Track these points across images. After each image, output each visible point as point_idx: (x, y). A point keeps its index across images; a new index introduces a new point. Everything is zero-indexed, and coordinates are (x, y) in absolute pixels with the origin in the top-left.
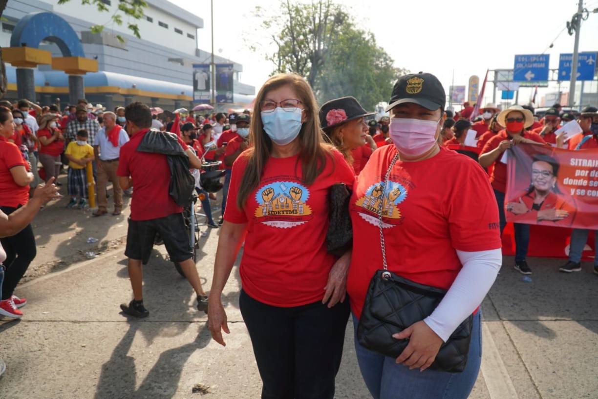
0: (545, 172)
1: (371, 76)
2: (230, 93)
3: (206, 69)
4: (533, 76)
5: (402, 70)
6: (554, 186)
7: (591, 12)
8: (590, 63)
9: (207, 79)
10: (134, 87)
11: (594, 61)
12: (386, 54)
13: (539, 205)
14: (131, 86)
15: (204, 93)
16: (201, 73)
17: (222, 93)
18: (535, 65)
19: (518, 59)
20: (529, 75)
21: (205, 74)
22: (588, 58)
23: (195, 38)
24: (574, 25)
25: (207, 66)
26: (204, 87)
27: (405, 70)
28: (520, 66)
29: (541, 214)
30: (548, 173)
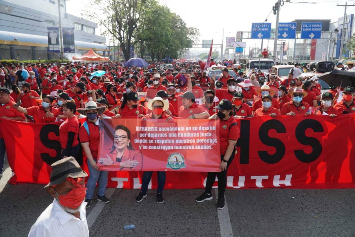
0: (123, 136)
1: (168, 35)
2: (72, 46)
3: (57, 31)
4: (262, 35)
5: (194, 29)
6: (129, 145)
7: (285, 1)
8: (293, 29)
9: (57, 37)
10: (15, 40)
11: (295, 27)
12: (181, 20)
13: (120, 159)
14: (14, 39)
15: (55, 46)
16: (53, 33)
17: (67, 46)
18: (263, 29)
19: (254, 25)
20: (260, 35)
21: (56, 34)
22: (292, 26)
23: (64, 7)
24: (276, 8)
25: (57, 29)
26: (55, 43)
27: (196, 28)
28: (255, 29)
29: (122, 164)
30: (125, 136)
